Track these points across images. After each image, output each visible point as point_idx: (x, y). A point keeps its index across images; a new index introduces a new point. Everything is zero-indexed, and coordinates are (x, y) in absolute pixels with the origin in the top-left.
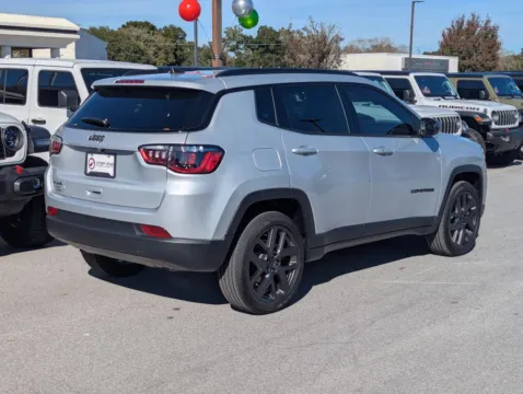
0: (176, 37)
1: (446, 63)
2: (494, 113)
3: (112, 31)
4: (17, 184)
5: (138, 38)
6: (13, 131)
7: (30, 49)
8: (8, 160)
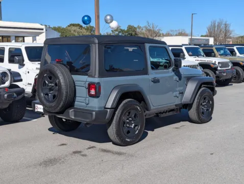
0: (91, 30)
1: (208, 40)
2: (219, 63)
3: (63, 28)
4: (6, 95)
5: (74, 31)
6: (4, 74)
7: (24, 37)
8: (3, 86)
